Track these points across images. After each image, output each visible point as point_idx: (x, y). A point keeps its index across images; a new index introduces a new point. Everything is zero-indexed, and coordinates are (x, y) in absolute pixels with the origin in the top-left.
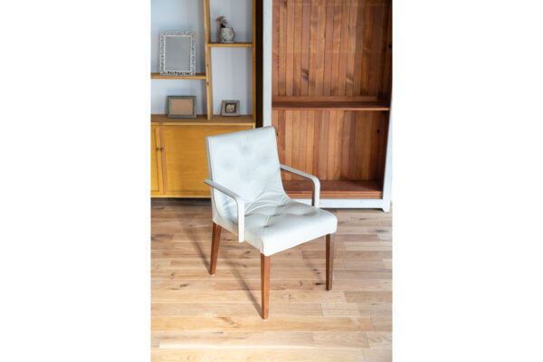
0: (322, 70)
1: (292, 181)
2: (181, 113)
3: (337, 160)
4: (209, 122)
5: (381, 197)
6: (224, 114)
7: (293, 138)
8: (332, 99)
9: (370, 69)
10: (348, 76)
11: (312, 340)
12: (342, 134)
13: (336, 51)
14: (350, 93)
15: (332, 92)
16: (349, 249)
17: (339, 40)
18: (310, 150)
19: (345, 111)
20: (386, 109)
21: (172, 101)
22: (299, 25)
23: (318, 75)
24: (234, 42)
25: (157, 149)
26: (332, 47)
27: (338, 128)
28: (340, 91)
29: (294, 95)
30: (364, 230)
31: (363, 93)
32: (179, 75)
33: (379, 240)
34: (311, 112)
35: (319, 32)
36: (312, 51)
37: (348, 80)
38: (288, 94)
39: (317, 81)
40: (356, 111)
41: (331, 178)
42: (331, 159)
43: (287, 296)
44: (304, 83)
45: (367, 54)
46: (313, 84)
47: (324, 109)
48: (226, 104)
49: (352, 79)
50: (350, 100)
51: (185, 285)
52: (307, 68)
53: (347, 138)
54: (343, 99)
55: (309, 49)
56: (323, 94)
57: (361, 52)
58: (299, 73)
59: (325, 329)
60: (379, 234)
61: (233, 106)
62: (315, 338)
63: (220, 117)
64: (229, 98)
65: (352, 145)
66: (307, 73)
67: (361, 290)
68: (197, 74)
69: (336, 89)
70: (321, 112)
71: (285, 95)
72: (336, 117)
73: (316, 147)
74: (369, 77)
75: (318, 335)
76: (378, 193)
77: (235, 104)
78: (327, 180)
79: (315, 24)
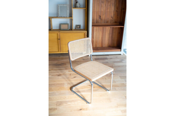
0: (104, 16)
1: (96, 47)
2: (65, 29)
3: (108, 41)
4: (73, 31)
5: (121, 51)
6: (77, 29)
7: (96, 35)
8: (107, 24)
9: (117, 15)
10: (112, 17)
11: (116, 90)
12: (109, 34)
13: (108, 10)
14: (112, 22)
15: (107, 22)
16: (116, 65)
17: (109, 7)
18: (100, 39)
19: (111, 27)
20: (123, 27)
21: (62, 25)
22: (98, 2)
23: (103, 17)
24: (80, 7)
25: (58, 39)
26: (107, 9)
27: (108, 32)
28: (109, 22)
29: (97, 23)
30: (118, 60)
31: (115, 22)
32: (64, 17)
33: (123, 62)
34: (101, 28)
35: (104, 5)
36: (102, 10)
37: (112, 19)
38: (95, 22)
39: (103, 19)
40: (113, 27)
41: (106, 46)
42: (106, 41)
43: (104, 79)
44: (99, 19)
45: (117, 11)
46: (102, 20)
47: (105, 27)
48: (77, 26)
49: (113, 18)
50: (112, 24)
51: (75, 77)
52: (100, 15)
53: (111, 35)
54: (110, 24)
55: (101, 10)
56: (105, 23)
57: (115, 10)
58: (98, 17)
59: (118, 86)
60: (123, 61)
61: (79, 27)
62: (116, 89)
63: (76, 30)
64: (78, 24)
65: (112, 37)
66: (100, 16)
67: (124, 76)
68: (69, 17)
69: (108, 21)
70: (104, 28)
71: (94, 23)
72: (108, 29)
73: (102, 38)
74: (117, 18)
75: (117, 88)
76: (120, 50)
77: (80, 26)
78: (105, 47)
79: (103, 2)
